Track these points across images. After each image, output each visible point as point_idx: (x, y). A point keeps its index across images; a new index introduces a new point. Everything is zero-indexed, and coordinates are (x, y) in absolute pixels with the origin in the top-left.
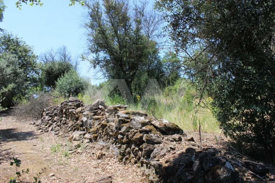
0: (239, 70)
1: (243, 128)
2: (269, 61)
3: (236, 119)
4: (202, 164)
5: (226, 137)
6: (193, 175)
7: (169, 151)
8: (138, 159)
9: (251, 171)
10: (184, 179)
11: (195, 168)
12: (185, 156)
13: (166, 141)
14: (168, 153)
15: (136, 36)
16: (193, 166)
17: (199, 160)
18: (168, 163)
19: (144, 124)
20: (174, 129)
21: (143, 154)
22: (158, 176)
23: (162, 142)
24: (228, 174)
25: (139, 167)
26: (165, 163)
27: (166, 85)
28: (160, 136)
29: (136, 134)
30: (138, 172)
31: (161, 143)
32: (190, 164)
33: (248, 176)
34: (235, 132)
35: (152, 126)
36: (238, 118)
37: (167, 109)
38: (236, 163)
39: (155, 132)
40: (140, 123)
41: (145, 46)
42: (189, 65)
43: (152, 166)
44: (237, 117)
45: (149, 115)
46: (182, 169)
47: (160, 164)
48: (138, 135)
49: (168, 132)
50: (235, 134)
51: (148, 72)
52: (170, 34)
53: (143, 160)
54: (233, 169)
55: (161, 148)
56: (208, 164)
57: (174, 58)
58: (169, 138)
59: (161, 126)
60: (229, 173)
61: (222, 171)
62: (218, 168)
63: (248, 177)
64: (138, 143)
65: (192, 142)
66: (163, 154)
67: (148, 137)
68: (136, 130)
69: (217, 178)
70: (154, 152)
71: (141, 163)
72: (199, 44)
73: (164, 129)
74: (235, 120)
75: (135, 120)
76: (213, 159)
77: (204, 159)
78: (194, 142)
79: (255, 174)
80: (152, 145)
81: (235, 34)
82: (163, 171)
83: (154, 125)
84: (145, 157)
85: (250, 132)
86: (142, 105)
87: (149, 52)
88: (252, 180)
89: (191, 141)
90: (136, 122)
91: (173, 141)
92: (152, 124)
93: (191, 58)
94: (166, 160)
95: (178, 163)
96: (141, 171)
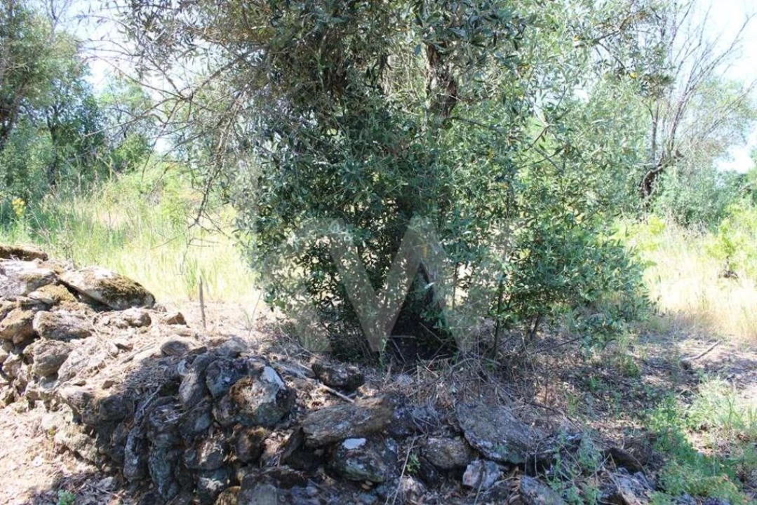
0: (305, 136)
1: (313, 285)
2: (376, 118)
3: (297, 263)
4: (206, 380)
5: (272, 309)
6: (181, 412)
7: (115, 355)
8: (17, 387)
9: (325, 384)
10: (156, 424)
11: (186, 392)
12: (161, 363)
13: (106, 327)
14: (112, 361)
15: (10, 11)
16: (181, 387)
17: (197, 370)
18: (111, 389)
19: (36, 283)
20: (128, 293)
21: (33, 371)
22: (83, 428)
23: (93, 330)
24: (270, 396)
25: (21, 411)
26: (104, 388)
27: (111, 171)
28: (86, 313)
29: (9, 314)
30: (19, 425)
31: (90, 335)
32: (174, 384)
33: (318, 397)
34: (293, 297)
35: (61, 286)
36: (302, 261)
37: (111, 240)
38: (291, 369)
39: (71, 304)
40: (22, 280)
41: (41, 48)
42: (172, 112)
43: (64, 401)
44: (299, 257)
45: (52, 258)
46: (152, 400)
47: (88, 392)
48: (17, 317)
49: (111, 302)
50: (294, 302)
51: (53, 130)
52: (122, 18)
53: (35, 388)
54: (281, 384)
55: (91, 347)
56: (220, 378)
57: (136, 94)
58: (114, 320)
59: (90, 287)
60: (272, 393)
61: (256, 391)
62: (245, 385)
63: (318, 400)
64: (15, 341)
65: (179, 326)
66: (97, 364)
67: (48, 319)
68: (10, 303)
69: (242, 411)
70: (69, 361)
71: (28, 398)
72: (204, 56)
73: (98, 296)
74: (295, 265)
75: (7, 272)
76: (232, 366)
77: (210, 365)
78: (184, 326)
79: (333, 391)
80: (62, 342)
81: (298, 39)
82: (97, 411)
83: (66, 285)
84: (42, 378)
85: (331, 295)
86: (30, 228)
87: (55, 68)
88: (327, 404)
89: (176, 324)
90: (10, 277)
91: (126, 327)
92: (60, 282)
93: (180, 93)
94: (104, 381)
95: (140, 386)
96: (29, 422)
